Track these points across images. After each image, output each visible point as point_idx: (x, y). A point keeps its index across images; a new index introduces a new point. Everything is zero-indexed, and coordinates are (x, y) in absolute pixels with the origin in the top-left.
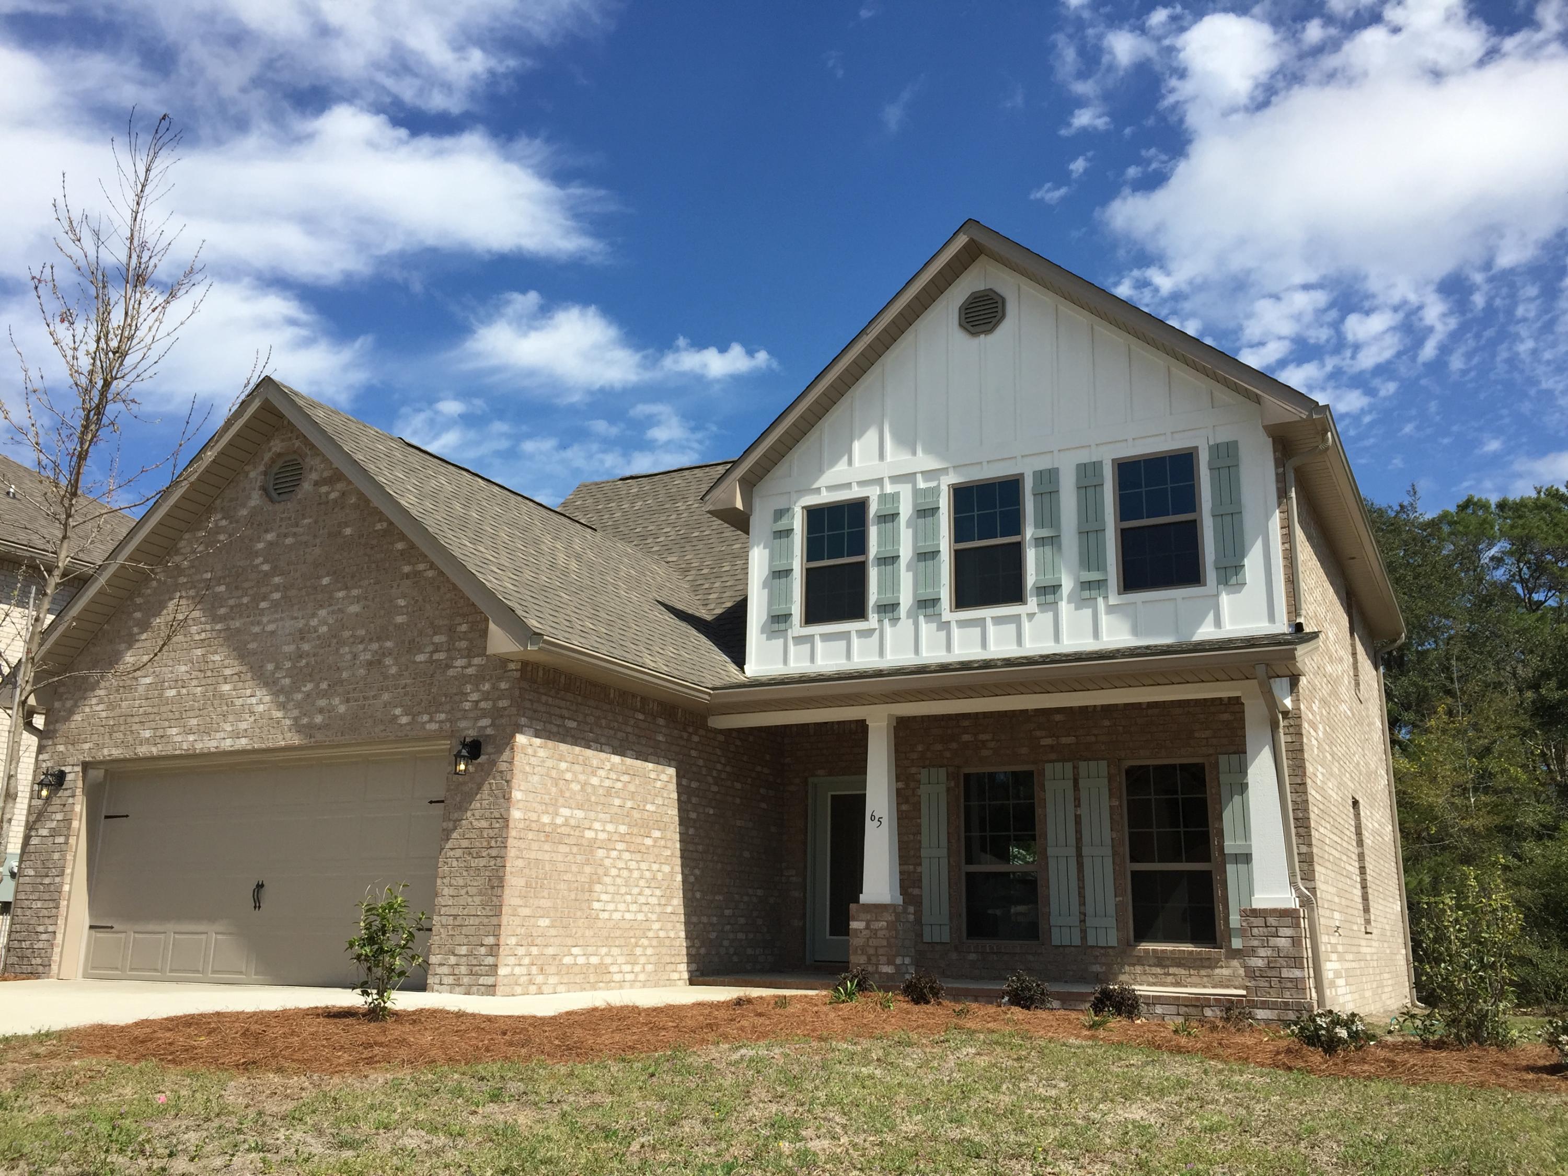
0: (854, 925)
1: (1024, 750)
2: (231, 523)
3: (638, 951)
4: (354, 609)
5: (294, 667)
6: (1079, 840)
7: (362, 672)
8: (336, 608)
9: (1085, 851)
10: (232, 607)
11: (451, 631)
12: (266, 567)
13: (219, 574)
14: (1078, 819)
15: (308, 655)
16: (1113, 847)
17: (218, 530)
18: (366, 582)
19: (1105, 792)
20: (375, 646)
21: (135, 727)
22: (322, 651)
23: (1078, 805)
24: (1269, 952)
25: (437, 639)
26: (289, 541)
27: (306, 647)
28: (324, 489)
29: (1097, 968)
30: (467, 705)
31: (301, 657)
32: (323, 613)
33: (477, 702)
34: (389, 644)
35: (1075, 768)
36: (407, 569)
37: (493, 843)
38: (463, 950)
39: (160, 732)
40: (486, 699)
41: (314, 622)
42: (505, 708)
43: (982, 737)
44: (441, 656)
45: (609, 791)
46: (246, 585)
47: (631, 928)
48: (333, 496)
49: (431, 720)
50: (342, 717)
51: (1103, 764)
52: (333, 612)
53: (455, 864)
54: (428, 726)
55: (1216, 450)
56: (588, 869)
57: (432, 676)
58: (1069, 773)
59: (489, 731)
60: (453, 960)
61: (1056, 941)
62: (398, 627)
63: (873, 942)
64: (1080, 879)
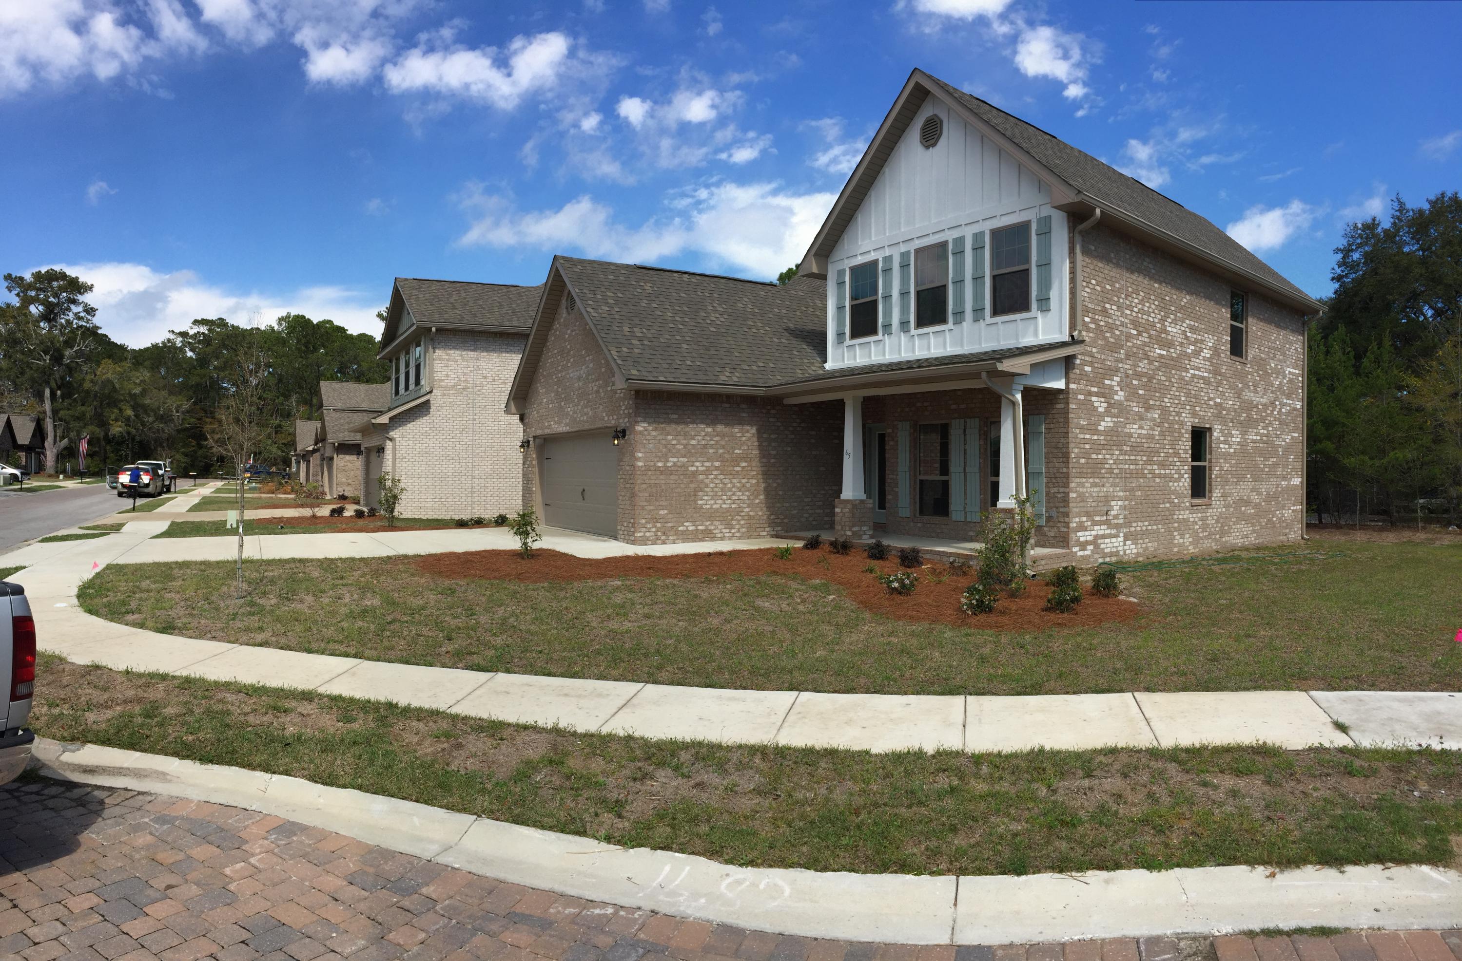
0: (837, 510)
1: (944, 412)
3: (734, 522)
4: (591, 365)
5: (578, 394)
6: (965, 463)
7: (595, 396)
9: (968, 470)
10: (562, 366)
12: (569, 347)
14: (965, 450)
16: (980, 468)
19: (977, 436)
20: (597, 383)
23: (965, 444)
25: (613, 379)
29: (971, 533)
30: (621, 412)
32: (584, 368)
34: (601, 382)
35: (965, 422)
38: (625, 524)
39: (549, 424)
40: (627, 409)
41: (582, 372)
42: (632, 411)
43: (926, 404)
44: (614, 388)
45: (705, 447)
47: (728, 512)
50: (591, 417)
51: (977, 420)
53: (621, 485)
54: (612, 422)
55: (1040, 221)
56: (692, 486)
58: (962, 426)
59: (629, 424)
60: (623, 528)
61: (954, 518)
62: (603, 374)
63: (844, 519)
64: (965, 485)
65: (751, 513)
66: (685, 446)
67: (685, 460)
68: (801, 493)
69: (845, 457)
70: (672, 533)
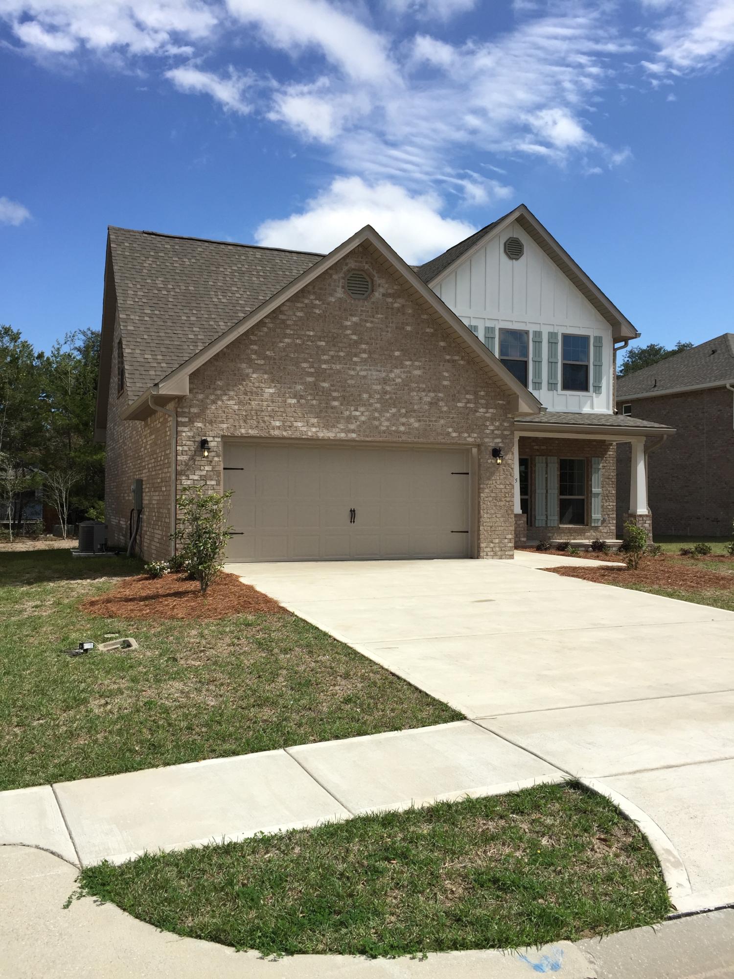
1: (527, 450)
2: (323, 304)
4: (417, 372)
5: (381, 398)
6: (547, 487)
7: (427, 407)
8: (406, 370)
9: (549, 491)
10: (332, 357)
11: (476, 393)
12: (354, 337)
13: (319, 334)
14: (546, 478)
15: (390, 393)
16: (556, 490)
17: (315, 306)
18: (423, 359)
19: (556, 469)
20: (432, 394)
21: (266, 418)
22: (399, 392)
23: (547, 473)
25: (468, 396)
26: (368, 325)
27: (388, 388)
28: (390, 300)
29: (550, 535)
30: (488, 431)
31: (385, 393)
32: (397, 371)
33: (493, 431)
34: (441, 395)
35: (546, 459)
36: (448, 357)
37: (507, 495)
38: (497, 541)
39: (288, 424)
40: (498, 430)
41: (392, 375)
42: (508, 435)
44: (472, 405)
46: (340, 345)
48: (396, 305)
49: (469, 436)
50: (417, 429)
51: (555, 458)
52: (404, 372)
53: (489, 504)
54: (468, 439)
55: (595, 338)
57: (468, 415)
58: (544, 461)
59: (500, 445)
60: (492, 545)
61: (537, 525)
62: (445, 387)
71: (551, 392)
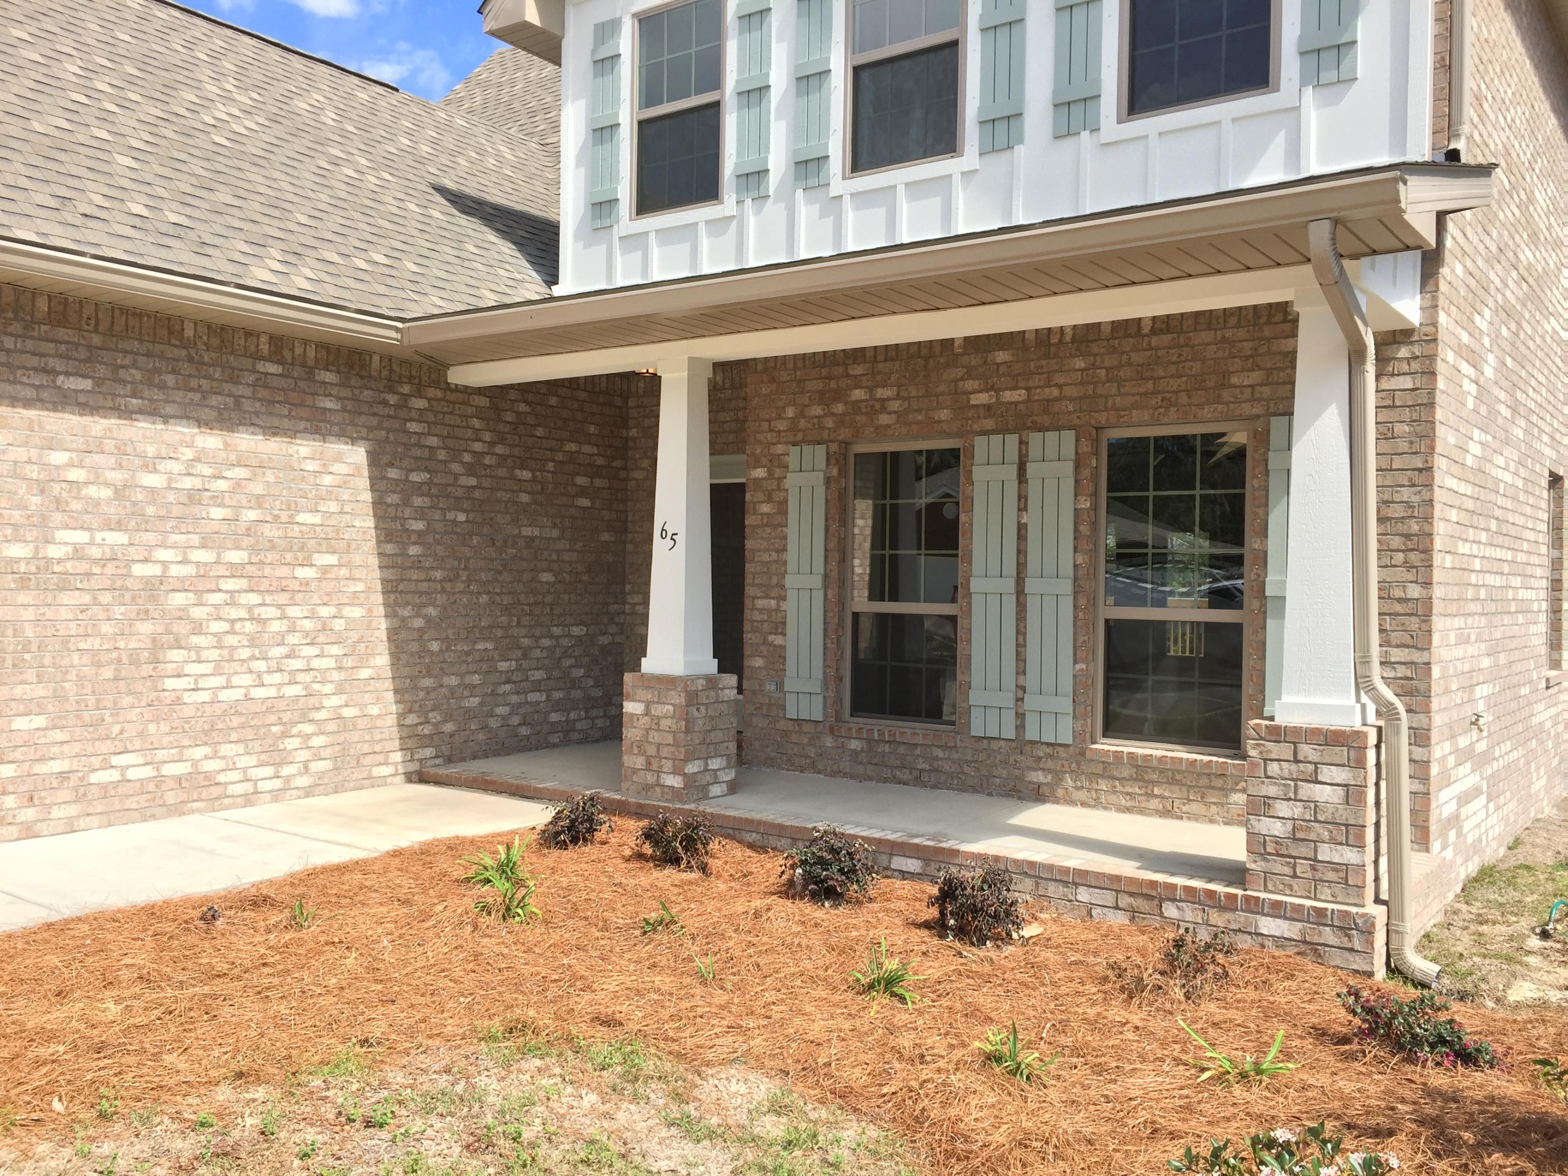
0: (630, 707)
1: (944, 414)
3: (291, 743)
6: (1021, 567)
9: (1031, 586)
14: (1022, 531)
16: (1075, 579)
19: (1068, 485)
23: (1022, 508)
24: (1297, 811)
29: (1038, 777)
35: (1023, 443)
43: (881, 393)
45: (194, 497)
47: (270, 710)
51: (1069, 437)
56: (145, 628)
58: (1013, 454)
61: (977, 730)
63: (654, 737)
64: (1021, 632)
65: (348, 712)
66: (120, 493)
67: (120, 538)
68: (489, 646)
69: (659, 546)
70: (64, 795)
71: (1069, 143)
